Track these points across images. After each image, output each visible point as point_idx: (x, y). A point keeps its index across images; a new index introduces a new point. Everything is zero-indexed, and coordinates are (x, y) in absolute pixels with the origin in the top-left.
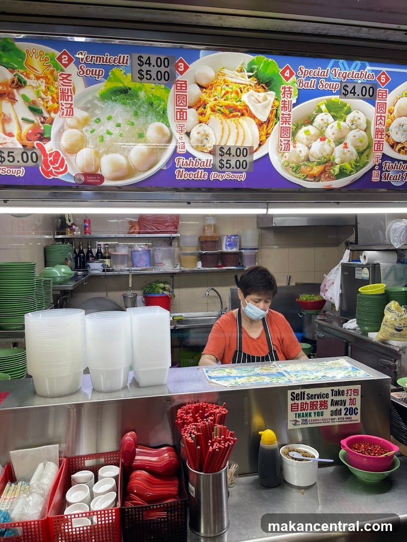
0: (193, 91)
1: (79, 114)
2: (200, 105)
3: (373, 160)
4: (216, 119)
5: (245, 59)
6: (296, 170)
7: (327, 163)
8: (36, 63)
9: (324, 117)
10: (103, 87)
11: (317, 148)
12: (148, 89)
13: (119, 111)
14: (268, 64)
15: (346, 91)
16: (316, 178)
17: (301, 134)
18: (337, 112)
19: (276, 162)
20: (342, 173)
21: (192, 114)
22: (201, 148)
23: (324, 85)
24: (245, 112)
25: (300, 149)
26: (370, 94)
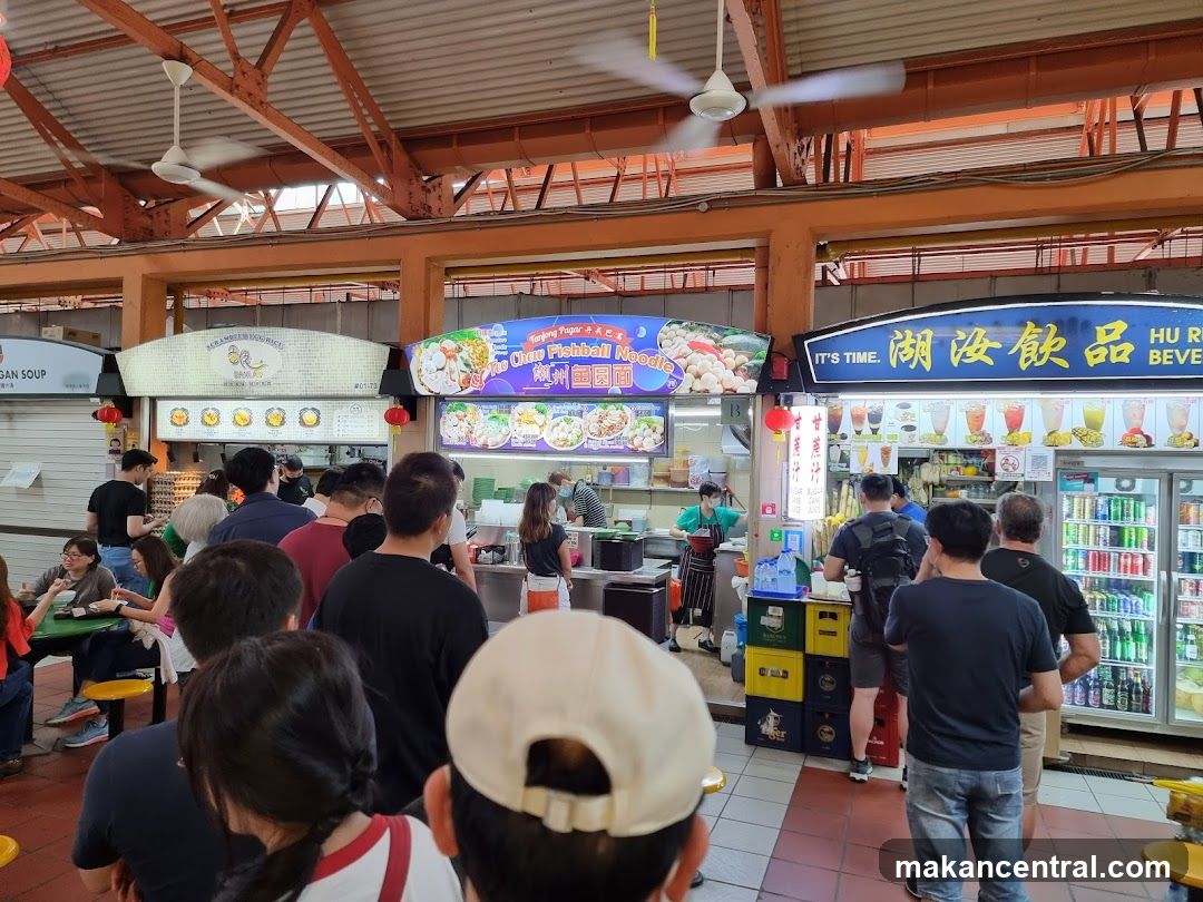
0: (517, 416)
1: (482, 425)
2: (519, 420)
3: (585, 439)
4: (524, 425)
5: (535, 404)
6: (554, 443)
7: (566, 440)
8: (469, 409)
9: (564, 423)
10: (490, 415)
11: (562, 435)
12: (503, 416)
13: (494, 423)
14: (542, 406)
15: (570, 414)
16: (562, 446)
17: (555, 430)
18: (567, 421)
19: (546, 440)
20: (572, 445)
21: (517, 424)
22: (519, 435)
23: (563, 412)
24: (535, 422)
25: (554, 436)
26: (580, 414)
